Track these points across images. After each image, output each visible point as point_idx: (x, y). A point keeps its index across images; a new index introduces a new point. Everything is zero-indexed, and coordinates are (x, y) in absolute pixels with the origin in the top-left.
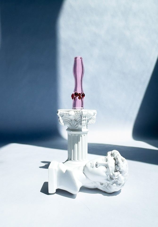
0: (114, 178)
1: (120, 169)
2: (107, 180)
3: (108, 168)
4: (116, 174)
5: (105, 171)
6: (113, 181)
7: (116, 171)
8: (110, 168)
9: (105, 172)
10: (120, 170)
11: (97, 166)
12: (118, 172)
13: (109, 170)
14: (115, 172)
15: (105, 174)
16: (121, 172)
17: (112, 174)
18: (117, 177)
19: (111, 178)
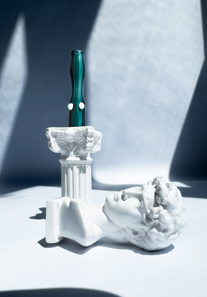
0: (152, 217)
1: (162, 200)
2: (143, 223)
3: (142, 201)
4: (156, 209)
5: (137, 206)
6: (152, 223)
7: (156, 204)
8: (146, 201)
9: (137, 208)
10: (163, 202)
11: (124, 199)
12: (160, 206)
13: (144, 204)
14: (154, 206)
15: (137, 212)
16: (165, 207)
17: (149, 211)
18: (157, 216)
19: (148, 219)
